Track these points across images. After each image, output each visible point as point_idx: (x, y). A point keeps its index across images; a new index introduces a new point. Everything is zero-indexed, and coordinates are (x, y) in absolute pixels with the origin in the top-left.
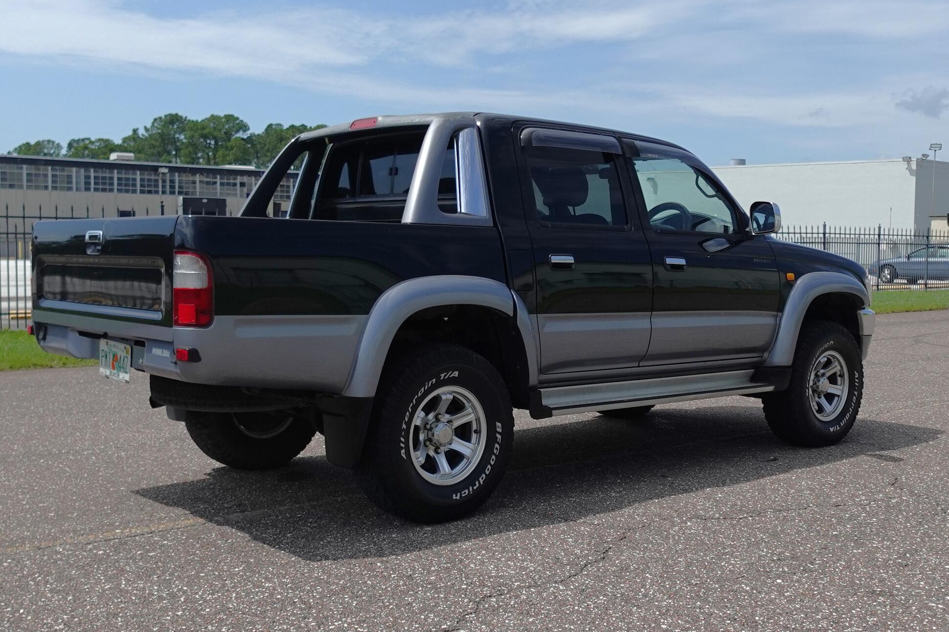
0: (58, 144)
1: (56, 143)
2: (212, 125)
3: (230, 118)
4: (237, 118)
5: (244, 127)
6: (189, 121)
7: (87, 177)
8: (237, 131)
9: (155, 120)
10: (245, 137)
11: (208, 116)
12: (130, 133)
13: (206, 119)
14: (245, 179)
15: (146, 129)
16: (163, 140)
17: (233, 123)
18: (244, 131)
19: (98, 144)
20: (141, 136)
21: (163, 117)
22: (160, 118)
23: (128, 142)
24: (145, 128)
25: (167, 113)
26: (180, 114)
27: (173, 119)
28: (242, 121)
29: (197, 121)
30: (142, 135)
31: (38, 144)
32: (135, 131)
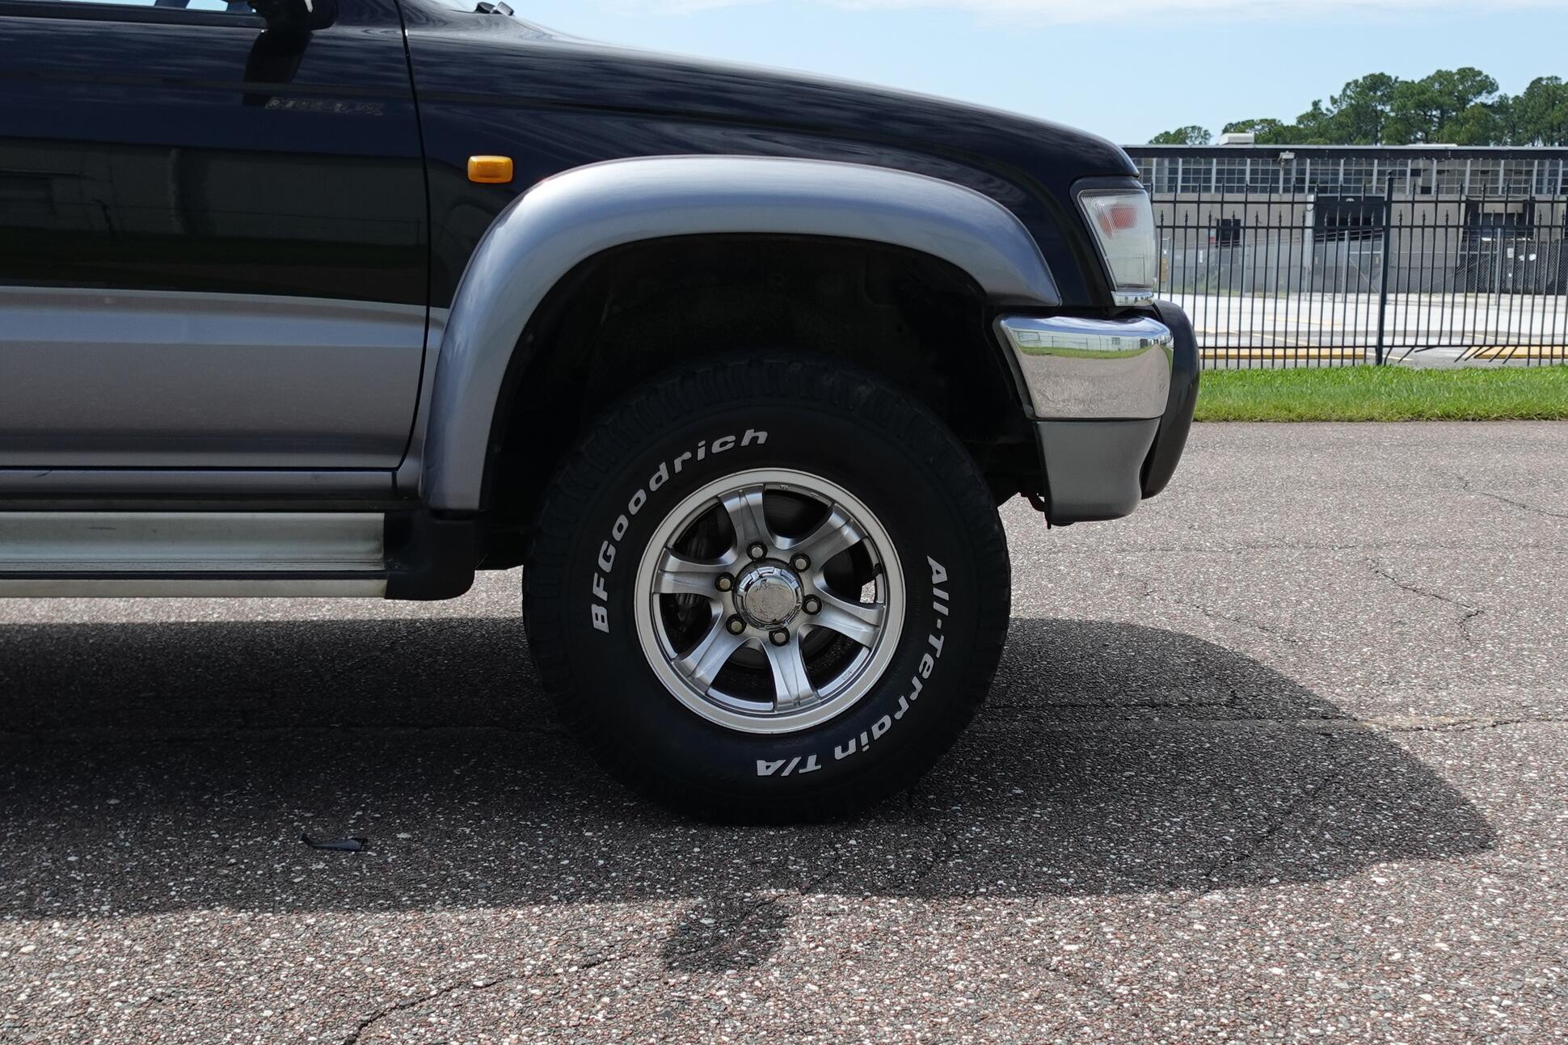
0: (1206, 131)
1: (1203, 129)
2: (1437, 86)
3: (1467, 73)
4: (1480, 73)
5: (1489, 86)
6: (1402, 82)
7: (1173, 171)
8: (1480, 93)
9: (1348, 85)
10: (1490, 102)
11: (1432, 72)
12: (1310, 108)
13: (1429, 77)
14: (1421, 164)
15: (1334, 101)
16: (1358, 115)
17: (1475, 81)
18: (1490, 93)
19: (1259, 127)
20: (1325, 112)
21: (1361, 80)
22: (1356, 82)
23: (1305, 122)
24: (1332, 98)
25: (1366, 74)
26: (1387, 73)
27: (1377, 82)
28: (1487, 77)
29: (1413, 82)
30: (1328, 110)
31: (1179, 132)
32: (1316, 104)
